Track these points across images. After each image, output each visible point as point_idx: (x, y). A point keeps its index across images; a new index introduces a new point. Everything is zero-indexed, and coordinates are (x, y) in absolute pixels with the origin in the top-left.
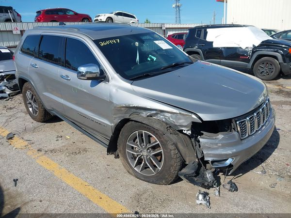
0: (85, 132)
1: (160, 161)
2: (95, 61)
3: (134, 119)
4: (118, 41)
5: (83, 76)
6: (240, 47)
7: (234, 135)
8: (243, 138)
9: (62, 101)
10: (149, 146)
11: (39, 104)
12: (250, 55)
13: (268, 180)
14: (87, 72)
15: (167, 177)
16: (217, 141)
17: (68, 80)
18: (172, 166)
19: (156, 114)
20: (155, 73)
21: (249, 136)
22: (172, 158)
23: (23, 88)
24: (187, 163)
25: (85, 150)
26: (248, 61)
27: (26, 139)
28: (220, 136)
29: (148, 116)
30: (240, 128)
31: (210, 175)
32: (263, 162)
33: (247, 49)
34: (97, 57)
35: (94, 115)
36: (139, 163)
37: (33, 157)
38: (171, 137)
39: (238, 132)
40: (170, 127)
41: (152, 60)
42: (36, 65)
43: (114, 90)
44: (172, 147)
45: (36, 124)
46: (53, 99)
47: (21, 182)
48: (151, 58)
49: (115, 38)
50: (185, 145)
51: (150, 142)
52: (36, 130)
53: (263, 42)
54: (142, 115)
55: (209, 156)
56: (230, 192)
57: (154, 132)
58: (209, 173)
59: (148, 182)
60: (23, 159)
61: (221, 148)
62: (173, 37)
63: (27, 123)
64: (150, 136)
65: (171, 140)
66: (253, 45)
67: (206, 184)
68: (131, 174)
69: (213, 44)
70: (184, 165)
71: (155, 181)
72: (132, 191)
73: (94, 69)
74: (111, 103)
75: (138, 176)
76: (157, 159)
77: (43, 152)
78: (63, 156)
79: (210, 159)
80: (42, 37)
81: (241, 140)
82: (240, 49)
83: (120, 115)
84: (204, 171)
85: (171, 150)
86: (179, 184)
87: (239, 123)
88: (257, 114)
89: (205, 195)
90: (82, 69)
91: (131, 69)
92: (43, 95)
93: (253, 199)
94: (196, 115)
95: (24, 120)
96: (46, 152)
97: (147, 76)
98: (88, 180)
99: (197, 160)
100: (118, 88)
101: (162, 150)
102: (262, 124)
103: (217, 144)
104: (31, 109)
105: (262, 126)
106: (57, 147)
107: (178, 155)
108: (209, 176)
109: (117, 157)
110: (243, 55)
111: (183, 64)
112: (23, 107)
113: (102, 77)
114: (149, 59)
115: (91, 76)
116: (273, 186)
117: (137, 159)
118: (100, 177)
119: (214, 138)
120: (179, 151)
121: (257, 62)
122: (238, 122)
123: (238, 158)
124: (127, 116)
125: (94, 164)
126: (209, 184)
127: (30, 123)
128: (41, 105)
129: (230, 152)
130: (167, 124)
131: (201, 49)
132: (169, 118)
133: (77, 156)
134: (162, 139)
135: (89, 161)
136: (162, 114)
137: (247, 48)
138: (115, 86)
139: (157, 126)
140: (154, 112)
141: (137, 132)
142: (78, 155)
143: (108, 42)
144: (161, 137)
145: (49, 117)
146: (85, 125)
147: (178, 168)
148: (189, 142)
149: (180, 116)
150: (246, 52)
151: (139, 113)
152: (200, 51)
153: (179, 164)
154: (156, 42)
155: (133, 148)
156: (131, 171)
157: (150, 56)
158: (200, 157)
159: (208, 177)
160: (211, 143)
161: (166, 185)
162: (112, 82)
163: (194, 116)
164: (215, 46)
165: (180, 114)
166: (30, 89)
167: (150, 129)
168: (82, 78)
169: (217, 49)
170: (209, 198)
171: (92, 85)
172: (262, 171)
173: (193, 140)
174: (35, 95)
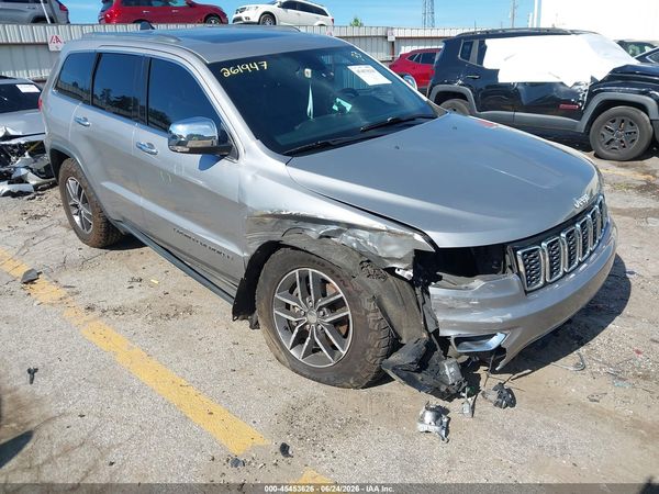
0: (191, 271)
1: (346, 336)
2: (208, 112)
3: (290, 243)
4: (265, 65)
5: (180, 144)
6: (562, 83)
7: (509, 281)
8: (530, 289)
9: (141, 201)
10: (322, 302)
11: (92, 207)
12: (582, 102)
13: (588, 384)
14: (191, 137)
15: (358, 370)
16: (468, 294)
17: (152, 153)
18: (370, 347)
19: (339, 232)
20: (345, 139)
21: (546, 284)
22: (371, 330)
23: (61, 171)
24: (404, 341)
25: (189, 310)
26: (578, 114)
27: (65, 284)
28: (477, 283)
29: (321, 237)
30: (525, 266)
31: (452, 370)
32: (582, 345)
33: (577, 87)
34: (215, 103)
35: (206, 232)
36: (300, 340)
37: (76, 322)
38: (369, 284)
39: (519, 274)
40: (368, 261)
41: (342, 109)
42: (86, 120)
43: (249, 178)
44: (370, 306)
45: (88, 251)
46: (126, 199)
47: (44, 376)
48: (339, 105)
49: (257, 59)
50: (401, 303)
51: (324, 295)
52: (87, 265)
53: (614, 71)
54: (309, 233)
55: (451, 326)
56: (497, 409)
57: (333, 272)
58: (449, 366)
59: (319, 381)
60: (54, 326)
61: (479, 310)
62: (411, 58)
63: (68, 250)
64: (325, 282)
65: (368, 289)
66: (592, 78)
67: (443, 389)
68: (283, 364)
69: (499, 76)
70: (395, 345)
71: (332, 379)
72: (282, 400)
73: (207, 130)
74: (242, 206)
75: (296, 368)
76: (339, 331)
77: (97, 313)
78: (138, 323)
79: (452, 334)
80: (100, 55)
81: (526, 292)
82: (562, 87)
83: (262, 234)
84: (440, 359)
85: (367, 312)
86: (385, 387)
87: (523, 254)
88: (568, 236)
89: (440, 413)
90: (180, 129)
91: (293, 129)
92: (101, 186)
93: (547, 424)
94: (424, 234)
95: (64, 243)
96: (104, 311)
97: (326, 146)
98: (188, 374)
99: (425, 335)
100: (258, 173)
101: (349, 312)
102: (579, 259)
103: (467, 301)
104: (77, 219)
105: (580, 263)
106: (129, 303)
107: (384, 323)
108: (450, 371)
109: (255, 326)
110: (568, 102)
111: (413, 119)
112: (62, 215)
113: (222, 148)
114: (335, 108)
115: (199, 144)
116: (595, 398)
117: (296, 331)
118: (215, 369)
119: (463, 286)
120: (385, 314)
121: (601, 117)
122: (519, 253)
123: (517, 334)
124: (277, 236)
125: (204, 341)
126: (451, 389)
127: (76, 248)
128: (99, 210)
129: (497, 319)
130: (361, 255)
131: (469, 86)
132: (365, 242)
133: (169, 323)
134: (350, 288)
135: (194, 333)
136: (351, 231)
137: (576, 84)
138: (252, 168)
139: (338, 259)
140: (334, 228)
141: (296, 271)
142: (173, 321)
143: (240, 69)
144: (347, 282)
145: (116, 237)
146: (191, 257)
147: (382, 351)
148: (411, 295)
149: (387, 237)
150: (575, 94)
151: (303, 230)
152: (467, 91)
153: (384, 343)
154: (354, 69)
155: (288, 306)
156: (283, 357)
157: (338, 100)
158: (432, 328)
159: (448, 373)
160: (454, 299)
161: (356, 388)
162: (244, 159)
163: (418, 237)
164: (502, 79)
165: (389, 231)
166: (75, 175)
167: (323, 265)
168: (180, 148)
169: (507, 86)
170: (450, 419)
171: (203, 166)
172: (577, 365)
173: (418, 290)
174: (85, 188)
